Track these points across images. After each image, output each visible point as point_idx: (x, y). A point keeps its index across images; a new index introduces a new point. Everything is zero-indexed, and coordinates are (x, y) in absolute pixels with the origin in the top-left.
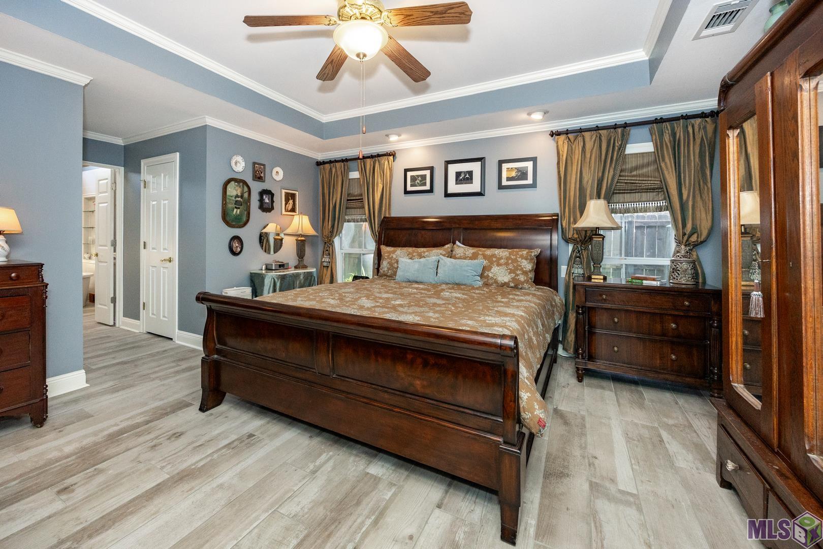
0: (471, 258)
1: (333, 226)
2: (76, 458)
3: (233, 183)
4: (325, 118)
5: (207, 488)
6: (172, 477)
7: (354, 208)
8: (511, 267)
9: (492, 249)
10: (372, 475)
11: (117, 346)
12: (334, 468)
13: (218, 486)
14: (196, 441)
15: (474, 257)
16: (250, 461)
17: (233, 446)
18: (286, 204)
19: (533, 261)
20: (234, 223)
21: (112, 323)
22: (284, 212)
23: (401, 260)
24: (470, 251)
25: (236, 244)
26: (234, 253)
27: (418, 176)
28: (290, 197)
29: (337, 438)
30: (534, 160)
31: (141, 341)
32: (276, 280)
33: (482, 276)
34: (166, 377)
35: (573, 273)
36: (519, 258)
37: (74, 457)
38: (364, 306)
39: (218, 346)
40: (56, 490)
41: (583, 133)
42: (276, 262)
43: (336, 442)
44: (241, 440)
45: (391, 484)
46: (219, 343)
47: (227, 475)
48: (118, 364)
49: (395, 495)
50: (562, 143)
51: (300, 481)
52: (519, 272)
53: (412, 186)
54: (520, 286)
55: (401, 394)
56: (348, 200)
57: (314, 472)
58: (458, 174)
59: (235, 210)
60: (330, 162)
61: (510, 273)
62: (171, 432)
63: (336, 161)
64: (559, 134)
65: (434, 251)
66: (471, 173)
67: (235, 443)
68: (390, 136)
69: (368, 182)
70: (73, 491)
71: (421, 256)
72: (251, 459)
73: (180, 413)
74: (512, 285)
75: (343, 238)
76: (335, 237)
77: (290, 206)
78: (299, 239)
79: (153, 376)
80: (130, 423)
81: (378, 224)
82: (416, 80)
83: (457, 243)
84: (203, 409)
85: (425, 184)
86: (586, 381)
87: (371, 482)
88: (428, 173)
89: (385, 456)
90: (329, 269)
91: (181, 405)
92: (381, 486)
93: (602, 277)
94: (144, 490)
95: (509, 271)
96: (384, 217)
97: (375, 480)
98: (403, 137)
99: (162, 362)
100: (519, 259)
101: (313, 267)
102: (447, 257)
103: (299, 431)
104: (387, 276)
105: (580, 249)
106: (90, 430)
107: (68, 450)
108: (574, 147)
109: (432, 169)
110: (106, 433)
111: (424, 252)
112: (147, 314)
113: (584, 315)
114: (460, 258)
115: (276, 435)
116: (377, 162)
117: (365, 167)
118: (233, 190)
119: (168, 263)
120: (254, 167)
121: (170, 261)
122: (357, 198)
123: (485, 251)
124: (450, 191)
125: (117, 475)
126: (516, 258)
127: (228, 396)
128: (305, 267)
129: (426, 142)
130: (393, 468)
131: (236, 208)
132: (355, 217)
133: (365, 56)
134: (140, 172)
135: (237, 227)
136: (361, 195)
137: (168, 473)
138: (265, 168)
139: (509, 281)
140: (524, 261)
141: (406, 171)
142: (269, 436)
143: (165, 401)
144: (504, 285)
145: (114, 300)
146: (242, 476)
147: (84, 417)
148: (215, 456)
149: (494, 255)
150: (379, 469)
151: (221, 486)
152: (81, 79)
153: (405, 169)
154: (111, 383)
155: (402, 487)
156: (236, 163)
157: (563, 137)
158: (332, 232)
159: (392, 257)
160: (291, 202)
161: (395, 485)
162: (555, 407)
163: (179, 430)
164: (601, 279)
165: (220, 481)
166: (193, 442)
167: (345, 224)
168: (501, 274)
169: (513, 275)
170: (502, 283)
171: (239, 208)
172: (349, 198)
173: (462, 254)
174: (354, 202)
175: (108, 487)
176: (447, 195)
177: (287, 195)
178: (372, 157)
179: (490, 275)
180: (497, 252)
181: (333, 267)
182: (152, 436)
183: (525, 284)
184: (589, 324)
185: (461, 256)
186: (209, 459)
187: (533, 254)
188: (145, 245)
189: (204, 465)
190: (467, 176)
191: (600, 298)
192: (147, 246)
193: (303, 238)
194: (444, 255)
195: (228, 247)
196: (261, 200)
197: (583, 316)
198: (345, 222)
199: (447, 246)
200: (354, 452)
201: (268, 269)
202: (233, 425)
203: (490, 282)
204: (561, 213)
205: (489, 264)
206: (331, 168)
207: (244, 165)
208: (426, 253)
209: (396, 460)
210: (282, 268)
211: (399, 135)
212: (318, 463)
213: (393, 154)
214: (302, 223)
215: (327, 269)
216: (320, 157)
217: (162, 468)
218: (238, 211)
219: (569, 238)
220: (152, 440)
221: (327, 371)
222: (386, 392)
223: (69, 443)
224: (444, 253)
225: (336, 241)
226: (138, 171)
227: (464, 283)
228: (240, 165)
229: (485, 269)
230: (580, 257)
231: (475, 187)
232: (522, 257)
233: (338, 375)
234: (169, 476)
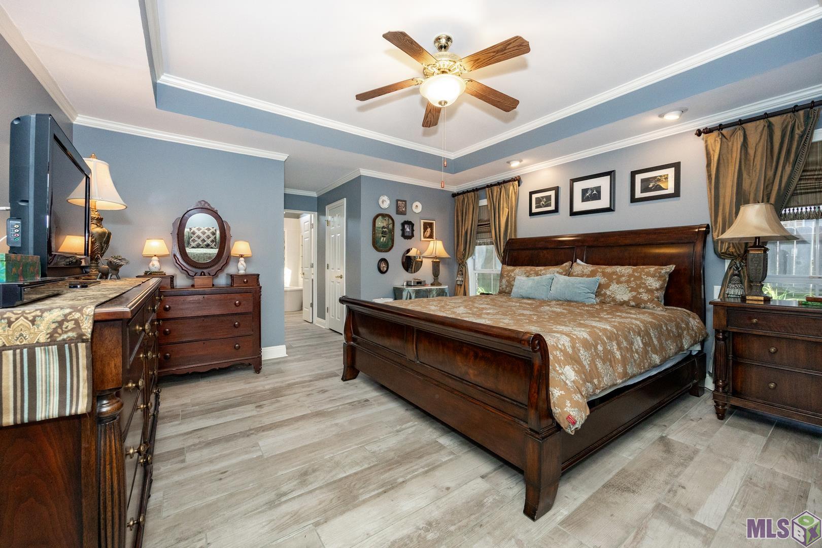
0: (588, 276)
1: (465, 249)
2: (270, 393)
3: (380, 217)
4: (453, 156)
5: (328, 423)
6: (312, 413)
7: (485, 232)
8: (633, 284)
9: (613, 267)
10: (440, 443)
11: (311, 335)
12: (413, 433)
13: (335, 424)
14: (332, 397)
15: (593, 274)
16: (360, 415)
17: (352, 404)
18: (424, 232)
19: (663, 279)
20: (381, 249)
21: (311, 321)
22: (423, 239)
23: (518, 277)
24: (589, 268)
25: (383, 265)
26: (382, 272)
27: (543, 197)
28: (428, 226)
29: (425, 415)
30: (677, 166)
31: (325, 333)
32: (412, 294)
33: (598, 294)
34: (330, 357)
35: (728, 294)
36: (644, 275)
37: (268, 392)
38: (456, 312)
39: (354, 336)
40: (256, 405)
41: (743, 125)
42: (415, 280)
43: (423, 417)
44: (359, 402)
45: (452, 453)
46: (355, 334)
47: (342, 420)
48: (307, 346)
49: (451, 460)
50: (713, 141)
51: (386, 434)
52: (641, 290)
53: (537, 207)
54: (643, 305)
55: (461, 380)
56: (478, 226)
57: (398, 431)
58: (584, 191)
59: (382, 238)
60: (464, 193)
61: (631, 291)
62: (322, 389)
63: (468, 192)
64: (708, 131)
65: (551, 270)
66: (598, 189)
67: (355, 403)
68: (511, 162)
69: (495, 208)
70: (263, 408)
71: (537, 274)
72: (361, 414)
73: (330, 379)
74: (633, 303)
75: (477, 260)
76: (467, 258)
77: (428, 234)
78: (435, 260)
79: (324, 355)
80: (301, 379)
81: (503, 246)
82: (507, 110)
83: (578, 261)
84: (344, 379)
85: (549, 205)
86: (730, 419)
87: (437, 447)
88: (552, 193)
89: (456, 435)
90: (463, 286)
91: (333, 375)
92: (442, 452)
93: (762, 298)
94: (296, 416)
95: (630, 289)
96: (510, 239)
97: (440, 447)
98: (525, 161)
99: (332, 348)
100: (644, 277)
101: (446, 285)
102: (564, 275)
103: (400, 405)
104: (505, 293)
105: (738, 265)
106: (280, 380)
107: (267, 387)
108: (730, 144)
109: (557, 189)
110: (287, 383)
111: (541, 270)
112: (329, 314)
113: (727, 341)
114: (577, 276)
115: (382, 404)
116: (503, 188)
117: (492, 194)
118: (380, 223)
119: (339, 278)
120: (397, 204)
121: (341, 278)
122: (486, 223)
123: (605, 269)
124: (575, 209)
125: (286, 405)
126: (641, 275)
127: (361, 374)
128: (440, 284)
129: (551, 163)
130: (459, 443)
131: (383, 236)
132: (485, 241)
133: (446, 102)
134: (325, 215)
135: (384, 252)
136: (489, 220)
137: (311, 410)
138: (406, 203)
139: (629, 300)
140: (650, 278)
141: (531, 193)
142: (378, 403)
143: (325, 371)
144: (623, 303)
145: (312, 305)
146: (351, 422)
147: (280, 372)
148: (340, 407)
149: (614, 273)
150: (446, 441)
151: (337, 424)
152: (282, 157)
153: (530, 192)
154: (299, 356)
155: (460, 457)
156: (383, 202)
157: (715, 133)
158: (464, 255)
159: (511, 275)
160: (429, 230)
161: (454, 454)
162: (664, 435)
163: (326, 389)
164: (761, 301)
165: (337, 421)
166: (331, 397)
167: (477, 248)
168: (621, 293)
169: (634, 293)
170: (620, 301)
171: (385, 237)
172: (479, 224)
173: (580, 272)
174: (483, 227)
175: (279, 410)
176: (573, 214)
177: (425, 224)
178: (499, 184)
179: (608, 293)
180: (618, 269)
181: (466, 284)
182: (310, 389)
183: (649, 303)
184: (734, 353)
185: (578, 274)
186: (337, 408)
187: (663, 271)
188: (328, 267)
189: (331, 411)
190: (595, 192)
191: (748, 322)
192: (330, 267)
193: (438, 260)
194: (561, 273)
195: (377, 267)
196: (403, 230)
197: (725, 343)
198: (476, 245)
199: (565, 264)
200: (434, 426)
201: (408, 285)
202: (360, 392)
203: (608, 300)
204: (712, 224)
205: (608, 281)
206: (464, 198)
207: (389, 203)
208: (543, 272)
209: (463, 439)
210: (419, 285)
211: (521, 161)
212: (404, 427)
213: (518, 180)
214: (437, 247)
215: (461, 287)
216: (455, 189)
217: (309, 407)
218: (385, 239)
219: (723, 253)
220: (309, 391)
221: (413, 358)
222: (450, 378)
223: (269, 384)
224: (561, 271)
225: (469, 262)
226: (324, 215)
227: (575, 300)
228: (385, 203)
229: (600, 286)
230: (738, 275)
231: (604, 202)
232: (648, 274)
233: (421, 362)
234: (310, 412)
